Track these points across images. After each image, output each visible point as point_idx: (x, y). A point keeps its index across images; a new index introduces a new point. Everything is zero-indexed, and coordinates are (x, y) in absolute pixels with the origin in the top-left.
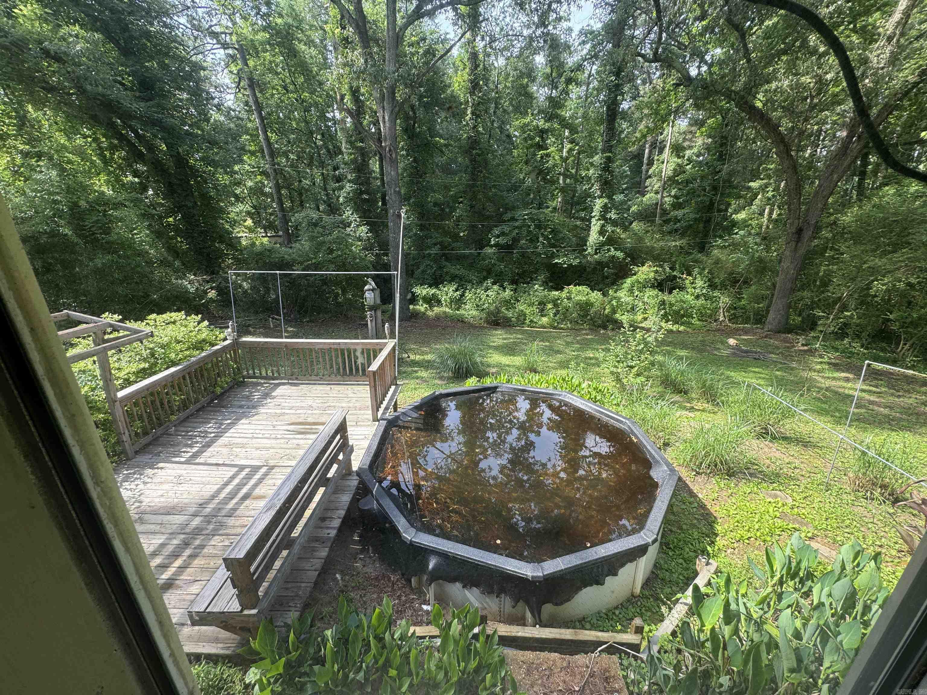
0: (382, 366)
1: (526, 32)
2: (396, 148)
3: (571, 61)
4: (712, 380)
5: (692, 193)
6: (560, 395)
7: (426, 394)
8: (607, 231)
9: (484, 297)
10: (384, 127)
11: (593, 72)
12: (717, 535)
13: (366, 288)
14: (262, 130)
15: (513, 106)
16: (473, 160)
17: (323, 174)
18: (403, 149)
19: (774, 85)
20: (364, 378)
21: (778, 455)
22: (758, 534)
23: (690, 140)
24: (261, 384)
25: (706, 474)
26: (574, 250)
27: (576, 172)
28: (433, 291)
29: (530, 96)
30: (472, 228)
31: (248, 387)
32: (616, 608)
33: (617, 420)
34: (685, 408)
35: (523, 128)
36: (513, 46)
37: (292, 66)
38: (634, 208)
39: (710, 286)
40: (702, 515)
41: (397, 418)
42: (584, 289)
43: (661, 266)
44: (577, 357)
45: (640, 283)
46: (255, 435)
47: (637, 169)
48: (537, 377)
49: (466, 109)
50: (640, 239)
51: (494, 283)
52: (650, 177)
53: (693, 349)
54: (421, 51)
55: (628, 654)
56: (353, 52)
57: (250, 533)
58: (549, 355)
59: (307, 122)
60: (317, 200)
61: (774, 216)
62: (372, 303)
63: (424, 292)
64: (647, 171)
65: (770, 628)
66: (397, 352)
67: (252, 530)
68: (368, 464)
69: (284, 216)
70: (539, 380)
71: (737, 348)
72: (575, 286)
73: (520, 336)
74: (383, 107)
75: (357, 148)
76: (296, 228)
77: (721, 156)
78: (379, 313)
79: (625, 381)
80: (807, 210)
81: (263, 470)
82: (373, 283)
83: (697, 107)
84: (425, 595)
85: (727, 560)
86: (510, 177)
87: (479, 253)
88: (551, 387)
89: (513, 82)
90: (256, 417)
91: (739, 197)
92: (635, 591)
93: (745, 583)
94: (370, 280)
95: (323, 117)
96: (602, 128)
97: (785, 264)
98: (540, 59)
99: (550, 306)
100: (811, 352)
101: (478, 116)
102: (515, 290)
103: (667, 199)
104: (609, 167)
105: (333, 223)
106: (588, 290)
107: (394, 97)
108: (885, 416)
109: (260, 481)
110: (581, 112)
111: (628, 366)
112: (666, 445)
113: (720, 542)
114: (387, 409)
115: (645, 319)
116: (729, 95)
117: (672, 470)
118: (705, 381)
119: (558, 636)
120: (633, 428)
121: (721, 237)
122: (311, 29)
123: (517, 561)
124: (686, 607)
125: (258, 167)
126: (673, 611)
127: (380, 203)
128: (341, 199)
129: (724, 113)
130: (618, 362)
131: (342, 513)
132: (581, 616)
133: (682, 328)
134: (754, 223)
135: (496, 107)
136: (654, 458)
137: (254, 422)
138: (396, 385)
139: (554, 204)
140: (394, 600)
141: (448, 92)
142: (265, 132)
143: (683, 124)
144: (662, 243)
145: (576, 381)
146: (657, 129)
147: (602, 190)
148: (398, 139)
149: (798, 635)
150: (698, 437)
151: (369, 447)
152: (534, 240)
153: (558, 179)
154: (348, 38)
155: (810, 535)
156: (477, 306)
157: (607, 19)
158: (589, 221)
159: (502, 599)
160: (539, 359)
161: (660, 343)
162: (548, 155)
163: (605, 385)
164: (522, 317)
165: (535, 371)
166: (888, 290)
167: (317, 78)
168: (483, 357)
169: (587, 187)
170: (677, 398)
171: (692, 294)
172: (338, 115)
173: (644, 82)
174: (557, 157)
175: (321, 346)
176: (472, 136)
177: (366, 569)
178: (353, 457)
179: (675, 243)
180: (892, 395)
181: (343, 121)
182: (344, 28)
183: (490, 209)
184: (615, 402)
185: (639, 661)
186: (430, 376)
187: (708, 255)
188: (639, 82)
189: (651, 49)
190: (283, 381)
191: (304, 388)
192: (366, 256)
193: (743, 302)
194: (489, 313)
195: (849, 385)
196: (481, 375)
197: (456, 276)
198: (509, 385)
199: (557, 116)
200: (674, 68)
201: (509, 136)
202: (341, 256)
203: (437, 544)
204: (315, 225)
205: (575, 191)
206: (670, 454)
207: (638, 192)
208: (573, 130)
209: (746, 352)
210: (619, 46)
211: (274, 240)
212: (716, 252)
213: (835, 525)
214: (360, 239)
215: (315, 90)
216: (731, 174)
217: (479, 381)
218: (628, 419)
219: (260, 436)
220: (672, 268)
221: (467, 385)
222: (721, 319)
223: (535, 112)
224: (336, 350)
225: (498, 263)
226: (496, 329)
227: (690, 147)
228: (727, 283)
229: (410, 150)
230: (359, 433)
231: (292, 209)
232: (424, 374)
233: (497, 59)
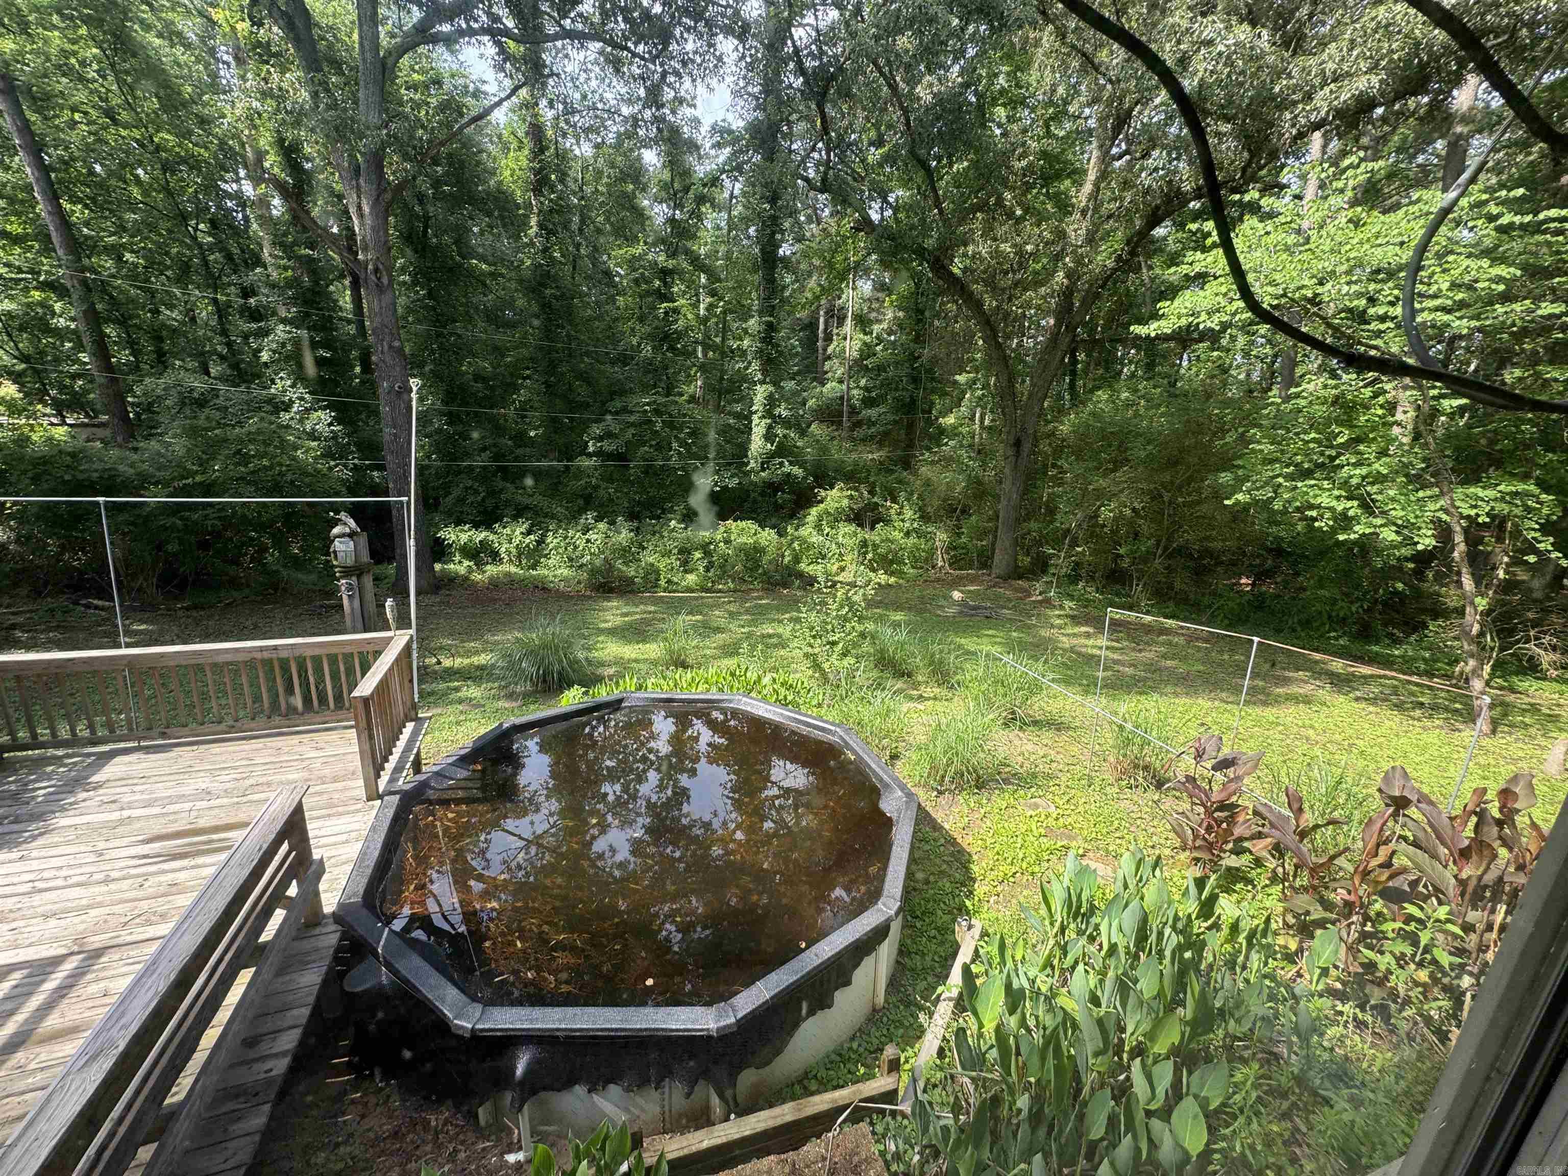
0: (383, 686)
1: (626, 111)
2: (390, 269)
3: (701, 170)
4: (941, 652)
5: (887, 385)
6: (730, 701)
7: (482, 731)
8: (776, 436)
9: (581, 543)
10: (362, 224)
11: (736, 192)
12: (974, 880)
13: (336, 531)
14: (43, 192)
15: (612, 224)
16: (546, 306)
17: (215, 301)
18: (403, 270)
19: (970, 249)
20: (342, 714)
21: (1030, 747)
22: (1024, 865)
23: (878, 311)
24: (57, 761)
25: (950, 791)
26: (730, 464)
27: (723, 340)
28: (482, 535)
29: (640, 215)
30: (554, 424)
31: (15, 772)
32: (853, 1038)
33: (823, 729)
34: (911, 698)
35: (632, 263)
36: (606, 128)
37: (127, 73)
38: (811, 403)
39: (921, 517)
40: (952, 855)
41: (423, 786)
42: (749, 525)
43: (856, 489)
44: (749, 636)
45: (829, 514)
46: (40, 885)
47: (810, 343)
48: (689, 675)
49: (527, 217)
50: (824, 450)
51: (598, 519)
52: (829, 358)
53: (910, 609)
54: (433, 101)
55: (882, 1112)
56: (283, 73)
57: (31, 1134)
58: (703, 636)
59: (169, 193)
60: (202, 354)
61: (987, 422)
62: (350, 562)
63: (464, 538)
64: (825, 350)
65: (1063, 1001)
66: (415, 655)
67: (41, 1126)
68: (362, 891)
69: (114, 380)
70: (693, 679)
71: (963, 604)
72: (735, 520)
73: (652, 608)
74: (358, 187)
75: (299, 258)
76: (149, 408)
77: (918, 336)
78: (368, 581)
79: (826, 666)
80: (1023, 415)
81: (69, 965)
82: (352, 523)
83: (885, 264)
84: (510, 1132)
85: (993, 915)
86: (614, 340)
87: (567, 467)
88: (714, 689)
89: (608, 185)
90: (40, 841)
91: (944, 394)
92: (877, 1001)
93: (1021, 942)
94: (343, 516)
95: (211, 187)
96: (757, 278)
97: (1007, 486)
98: (651, 158)
99: (698, 555)
100: (1047, 602)
101: (551, 232)
102: (637, 531)
103: (855, 392)
104: (772, 338)
105: (248, 403)
106: (756, 526)
107: (381, 175)
108: (1133, 677)
109: (62, 992)
110: (722, 249)
111: (828, 643)
112: (894, 757)
113: (980, 889)
114: (398, 769)
115: (842, 569)
116: (921, 253)
117: (910, 795)
118: (933, 655)
119: (771, 1124)
120: (847, 738)
121: (929, 449)
122: (173, 9)
123: (688, 1009)
124: (951, 1004)
125: (31, 271)
126: (936, 1016)
127: (358, 370)
128: (265, 356)
129: (917, 277)
130: (814, 637)
131: (304, 1013)
132: (801, 1072)
133: (892, 580)
134: (964, 430)
135: (583, 221)
136: (881, 780)
137: (35, 854)
138: (417, 719)
139: (691, 389)
140: (441, 1166)
141: (492, 183)
142: (53, 198)
143: (866, 287)
144: (854, 456)
145: (752, 676)
146: (832, 290)
147: (764, 372)
148: (393, 252)
149: (1095, 1000)
150: (934, 739)
151: (363, 854)
152: (662, 447)
153: (695, 351)
154: (268, 43)
155: (1081, 851)
156: (571, 560)
157: (750, 117)
158: (749, 418)
159: (667, 1090)
160: (691, 645)
161: (871, 604)
162: (676, 311)
163: (798, 676)
164: (652, 577)
165: (684, 666)
166: (1115, 519)
167: (196, 109)
168: (589, 650)
169: (741, 365)
170: (899, 685)
171: (901, 530)
172: (248, 189)
173: (809, 220)
174: (690, 316)
175: (229, 658)
176: (541, 265)
177: (369, 1122)
178: (322, 886)
179: (873, 455)
180: (1134, 649)
181: (263, 202)
182: (257, 23)
183: (582, 391)
184: (814, 702)
185: (899, 1118)
186: (487, 693)
187: (915, 473)
188: (802, 218)
189: (817, 171)
190: (122, 745)
191: (184, 756)
192: (330, 469)
193: (964, 539)
194: (593, 572)
195: (1091, 642)
196: (589, 681)
197: (527, 508)
198: (641, 695)
199: (687, 252)
200: (850, 205)
201: (608, 274)
202: (271, 467)
203: (531, 1021)
204: (201, 403)
205: (724, 372)
206: (901, 769)
207: (814, 379)
208: (713, 277)
209: (974, 608)
210: (772, 161)
211: (84, 434)
212: (924, 470)
213: (1104, 831)
214: (313, 435)
215: (190, 133)
216: (934, 360)
217: (586, 693)
218: (838, 726)
219: (60, 883)
220: (872, 493)
221: (564, 702)
222: (940, 564)
223: (649, 240)
224: (264, 662)
225: (604, 485)
226: (609, 599)
227: (879, 321)
228: (942, 512)
229: (422, 275)
230: (336, 830)
231: (135, 368)
232: (473, 692)
233: (578, 143)
